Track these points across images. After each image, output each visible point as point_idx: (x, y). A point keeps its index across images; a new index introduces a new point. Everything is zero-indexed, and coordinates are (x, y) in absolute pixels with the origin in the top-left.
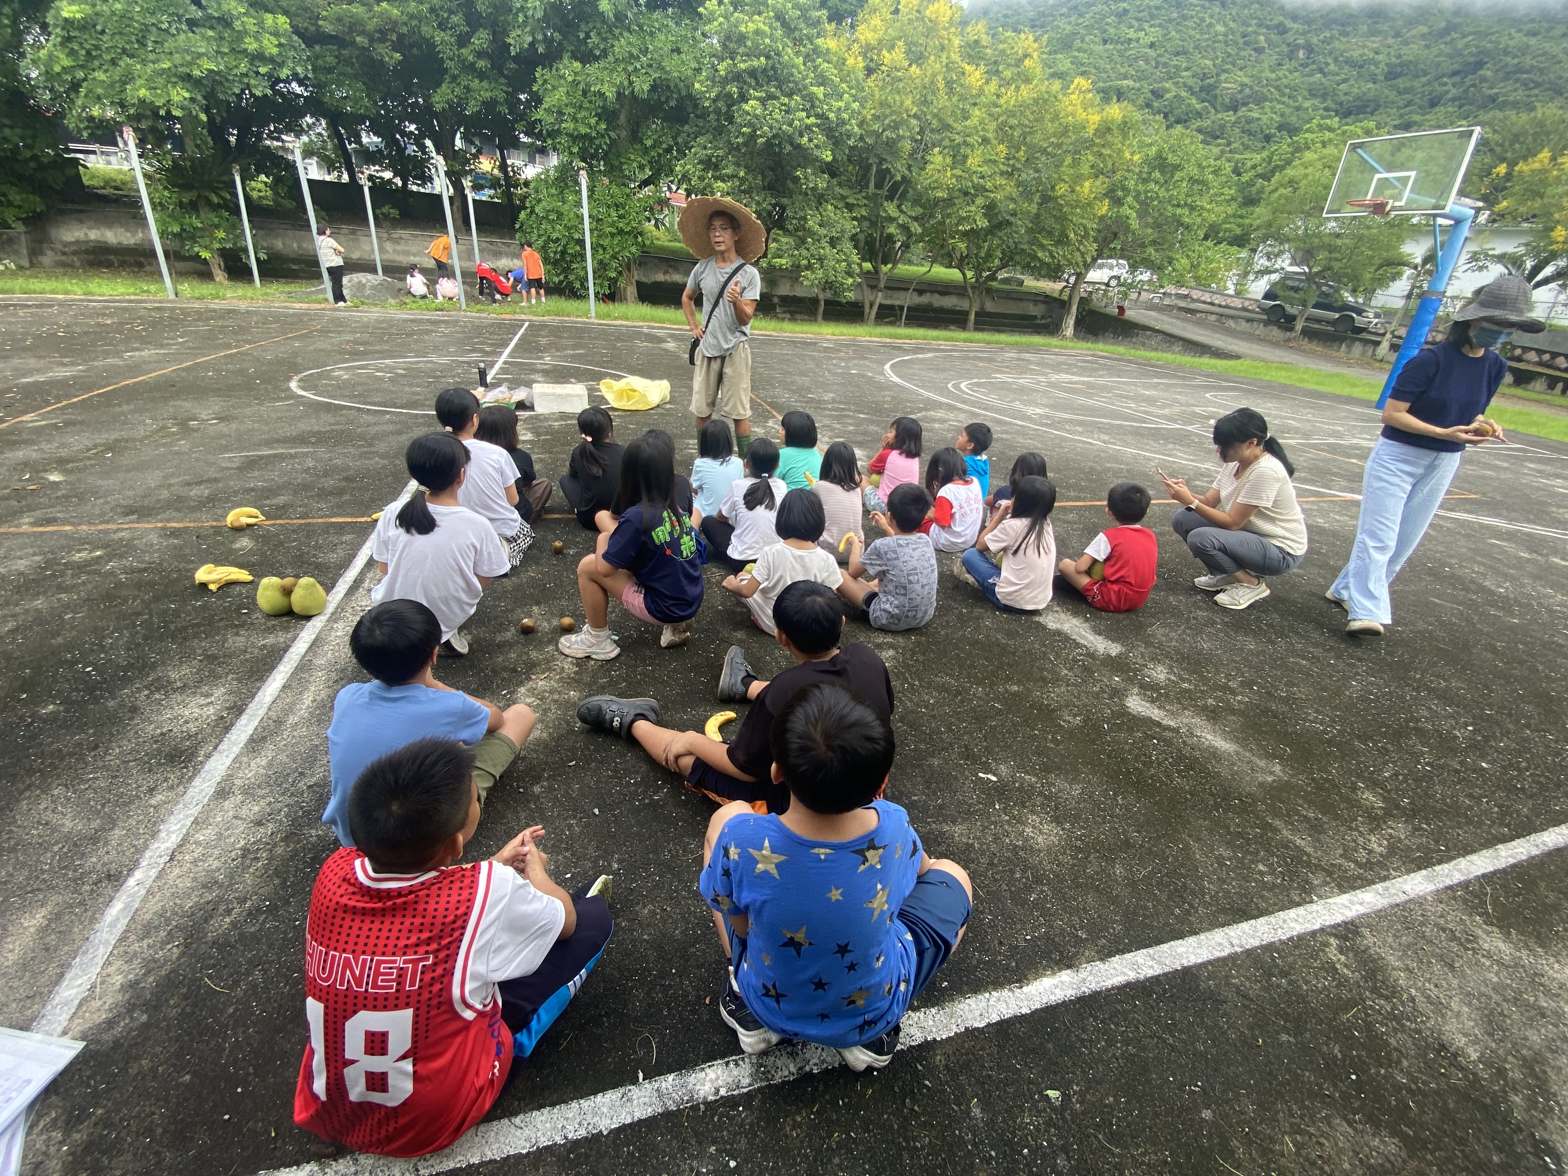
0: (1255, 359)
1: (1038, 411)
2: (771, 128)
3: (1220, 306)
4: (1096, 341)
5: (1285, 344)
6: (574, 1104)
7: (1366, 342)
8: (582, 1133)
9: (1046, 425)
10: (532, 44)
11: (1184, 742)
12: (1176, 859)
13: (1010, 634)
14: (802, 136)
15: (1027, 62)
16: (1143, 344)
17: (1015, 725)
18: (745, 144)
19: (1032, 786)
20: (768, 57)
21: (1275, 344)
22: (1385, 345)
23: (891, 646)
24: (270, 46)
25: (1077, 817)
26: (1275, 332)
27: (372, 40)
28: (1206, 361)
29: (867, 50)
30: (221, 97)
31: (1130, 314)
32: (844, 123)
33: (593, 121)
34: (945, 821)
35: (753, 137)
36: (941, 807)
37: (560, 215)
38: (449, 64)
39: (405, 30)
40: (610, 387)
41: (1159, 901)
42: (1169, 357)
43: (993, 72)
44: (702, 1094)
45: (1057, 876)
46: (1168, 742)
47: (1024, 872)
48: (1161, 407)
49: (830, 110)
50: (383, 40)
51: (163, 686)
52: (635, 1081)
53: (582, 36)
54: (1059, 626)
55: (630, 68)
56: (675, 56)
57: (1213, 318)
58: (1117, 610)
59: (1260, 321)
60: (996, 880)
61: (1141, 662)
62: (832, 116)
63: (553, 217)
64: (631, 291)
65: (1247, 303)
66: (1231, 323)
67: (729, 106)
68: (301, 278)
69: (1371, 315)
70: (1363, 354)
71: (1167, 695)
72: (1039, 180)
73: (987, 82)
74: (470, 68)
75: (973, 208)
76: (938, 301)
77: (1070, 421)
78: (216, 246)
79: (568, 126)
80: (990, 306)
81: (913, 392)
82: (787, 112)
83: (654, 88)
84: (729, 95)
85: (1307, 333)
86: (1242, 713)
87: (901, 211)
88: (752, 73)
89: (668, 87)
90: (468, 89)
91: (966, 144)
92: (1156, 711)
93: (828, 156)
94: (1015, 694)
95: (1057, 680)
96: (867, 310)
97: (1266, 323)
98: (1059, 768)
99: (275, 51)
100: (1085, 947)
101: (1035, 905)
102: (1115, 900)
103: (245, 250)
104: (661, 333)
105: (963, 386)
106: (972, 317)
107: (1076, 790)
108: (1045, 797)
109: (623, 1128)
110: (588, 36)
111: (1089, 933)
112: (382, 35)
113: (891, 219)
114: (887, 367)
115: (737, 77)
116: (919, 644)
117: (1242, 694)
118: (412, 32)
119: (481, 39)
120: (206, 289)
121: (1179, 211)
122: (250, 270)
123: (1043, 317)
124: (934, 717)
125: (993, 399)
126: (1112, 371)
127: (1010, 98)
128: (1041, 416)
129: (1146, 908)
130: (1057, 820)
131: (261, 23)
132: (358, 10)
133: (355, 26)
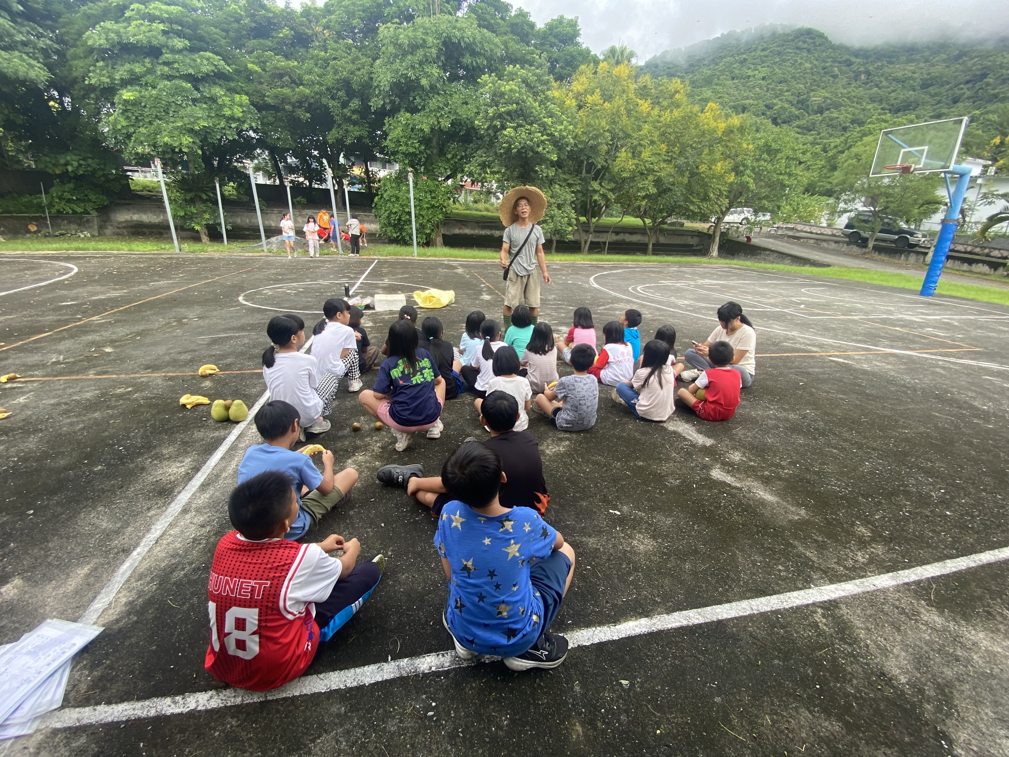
0: (841, 266)
1: (686, 302)
2: (520, 143)
3: (817, 234)
4: (733, 259)
5: (863, 257)
6: (352, 670)
7: (918, 253)
8: (355, 684)
9: (690, 311)
10: (383, 105)
11: (744, 496)
12: (725, 561)
13: (643, 433)
14: (538, 146)
15: (677, 96)
16: (765, 260)
17: (637, 484)
18: (504, 153)
19: (642, 518)
20: (517, 104)
21: (856, 257)
23: (568, 439)
24: (238, 112)
25: (667, 536)
26: (855, 249)
27: (294, 107)
28: (808, 269)
29: (578, 96)
30: (210, 141)
31: (755, 241)
32: (564, 137)
33: (417, 145)
34: (585, 536)
35: (509, 149)
36: (584, 528)
37: (397, 198)
38: (336, 118)
39: (312, 101)
40: (419, 296)
41: (710, 584)
42: (781, 267)
43: (656, 102)
44: (422, 669)
45: (648, 567)
46: (733, 496)
47: (628, 564)
48: (768, 298)
49: (556, 131)
50: (300, 107)
51: (160, 457)
52: (386, 661)
53: (411, 99)
54: (675, 429)
55: (438, 115)
56: (465, 106)
57: (812, 241)
58: (714, 420)
59: (844, 242)
60: (610, 568)
61: (725, 449)
62: (556, 134)
63: (393, 199)
64: (439, 240)
65: (835, 231)
66: (825, 244)
67: (495, 132)
68: (249, 239)
69: (920, 236)
70: (917, 261)
71: (738, 468)
72: (687, 164)
73: (652, 109)
74: (348, 120)
75: (647, 182)
76: (629, 238)
77: (706, 308)
78: (204, 222)
79: (403, 148)
80: (662, 240)
81: (605, 293)
82: (530, 134)
83: (452, 124)
84: (496, 126)
85: (877, 249)
86: (786, 480)
87: (601, 186)
88: (509, 113)
89: (460, 123)
90: (347, 131)
91: (640, 145)
92: (729, 478)
93: (554, 157)
94: (640, 467)
95: (668, 459)
96: (583, 245)
97: (848, 244)
98: (660, 509)
99: (240, 115)
100: (658, 606)
101: (632, 582)
102: (682, 582)
103: (220, 224)
104: (455, 264)
105: (638, 289)
106: (651, 247)
107: (669, 521)
108: (649, 524)
109: (377, 683)
110: (414, 99)
111: (662, 599)
112: (300, 104)
113: (595, 191)
114: (592, 279)
115: (500, 116)
116: (585, 438)
117: (789, 469)
118: (316, 101)
119: (355, 103)
120: (197, 247)
122: (222, 235)
123: (697, 245)
124: (587, 479)
125: (658, 296)
126: (739, 276)
127: (667, 117)
128: (687, 305)
129: (701, 587)
130: (654, 537)
131: (232, 100)
132: (286, 91)
133: (285, 100)
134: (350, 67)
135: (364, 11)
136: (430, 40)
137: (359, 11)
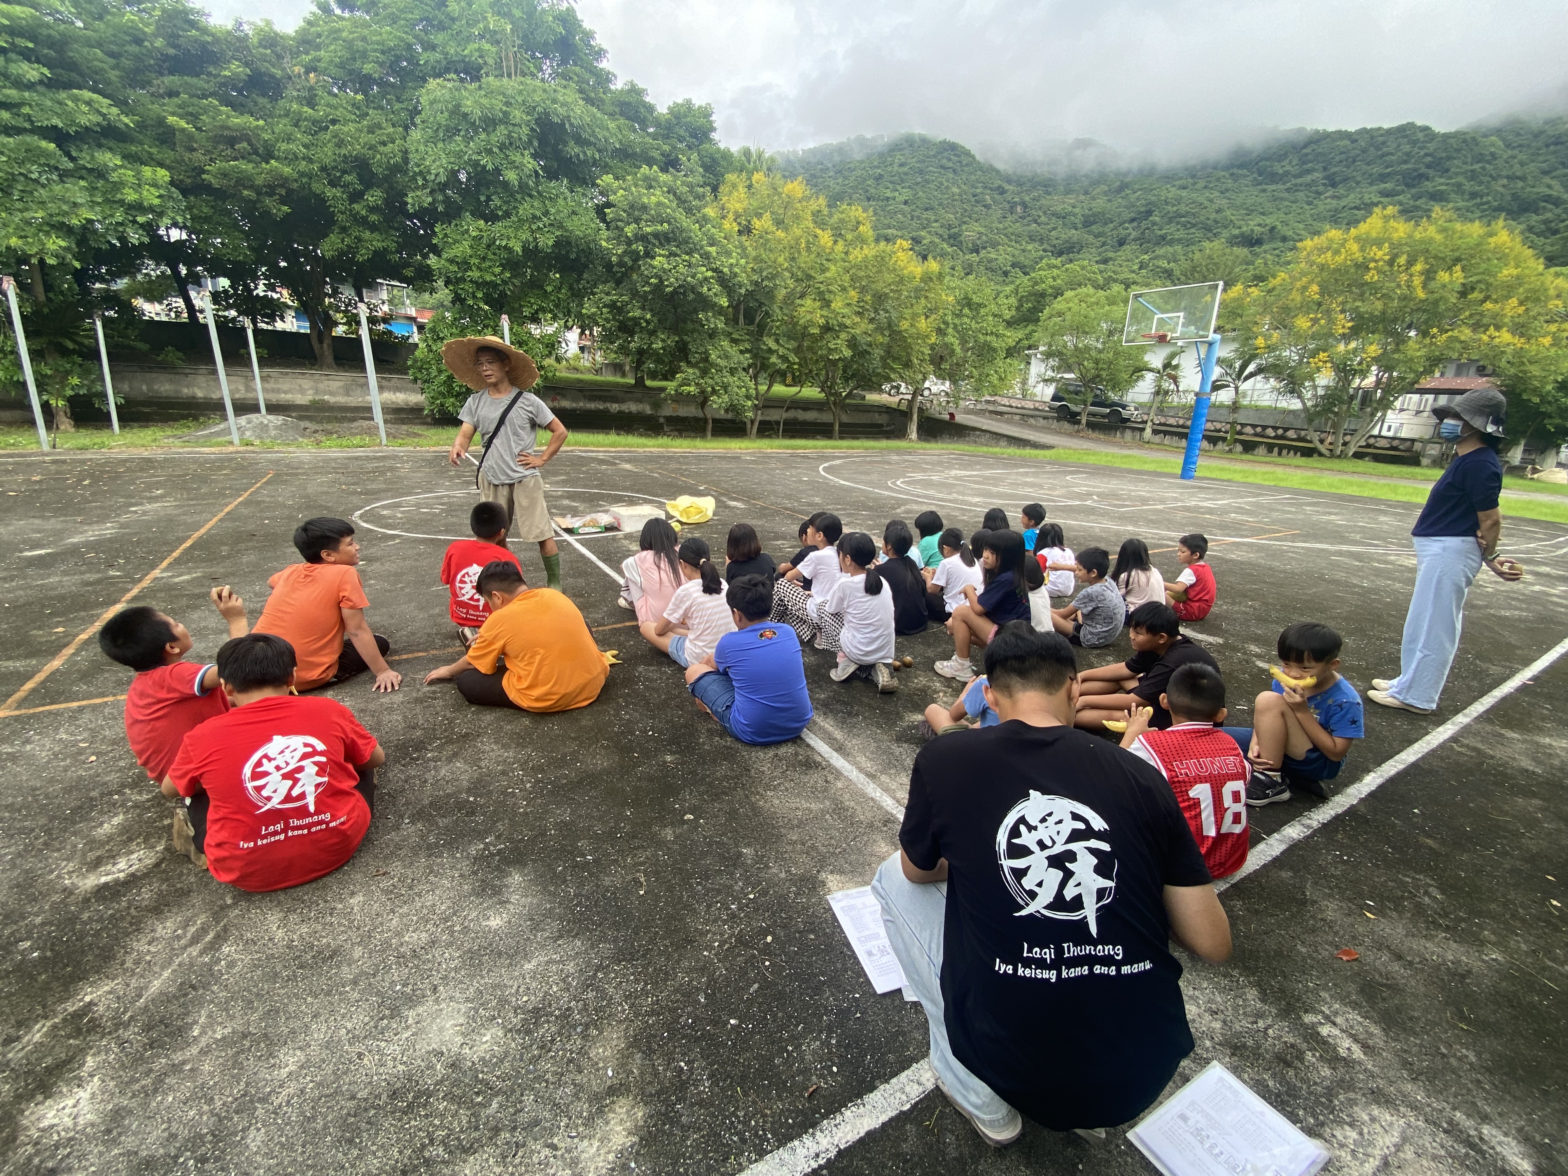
0: (1064, 448)
2: (676, 279)
3: (1018, 407)
5: (1076, 434)
7: (1134, 429)
10: (432, 204)
14: (703, 286)
15: (861, 228)
16: (977, 442)
18: (652, 292)
21: (1070, 435)
22: (1148, 431)
24: (151, 197)
26: (1066, 425)
27: (259, 193)
29: (738, 217)
30: (93, 244)
31: (960, 419)
33: (498, 270)
35: (659, 287)
38: (340, 217)
39: (295, 186)
43: (838, 235)
49: (723, 265)
50: (271, 194)
53: (483, 198)
55: (534, 227)
56: (575, 218)
57: (1017, 417)
59: (1053, 418)
62: (725, 270)
65: (1038, 405)
66: (1033, 421)
67: (636, 261)
70: (1134, 438)
72: (888, 318)
73: (835, 243)
74: (363, 222)
75: (839, 342)
76: (802, 415)
78: (69, 393)
79: (474, 274)
80: (845, 419)
83: (557, 244)
84: (635, 252)
85: (1091, 426)
88: (656, 235)
89: (570, 243)
90: (359, 239)
91: (829, 291)
93: (724, 302)
96: (749, 426)
97: (1059, 419)
99: (156, 202)
105: (900, 484)
106: (837, 428)
110: (489, 199)
112: (270, 189)
113: (770, 351)
114: (820, 471)
115: (643, 238)
118: (303, 187)
119: (374, 197)
121: (988, 338)
123: (890, 425)
127: (856, 255)
131: (138, 175)
132: (245, 166)
133: (244, 181)
134: (365, 138)
135: (383, 52)
136: (517, 115)
137: (375, 51)
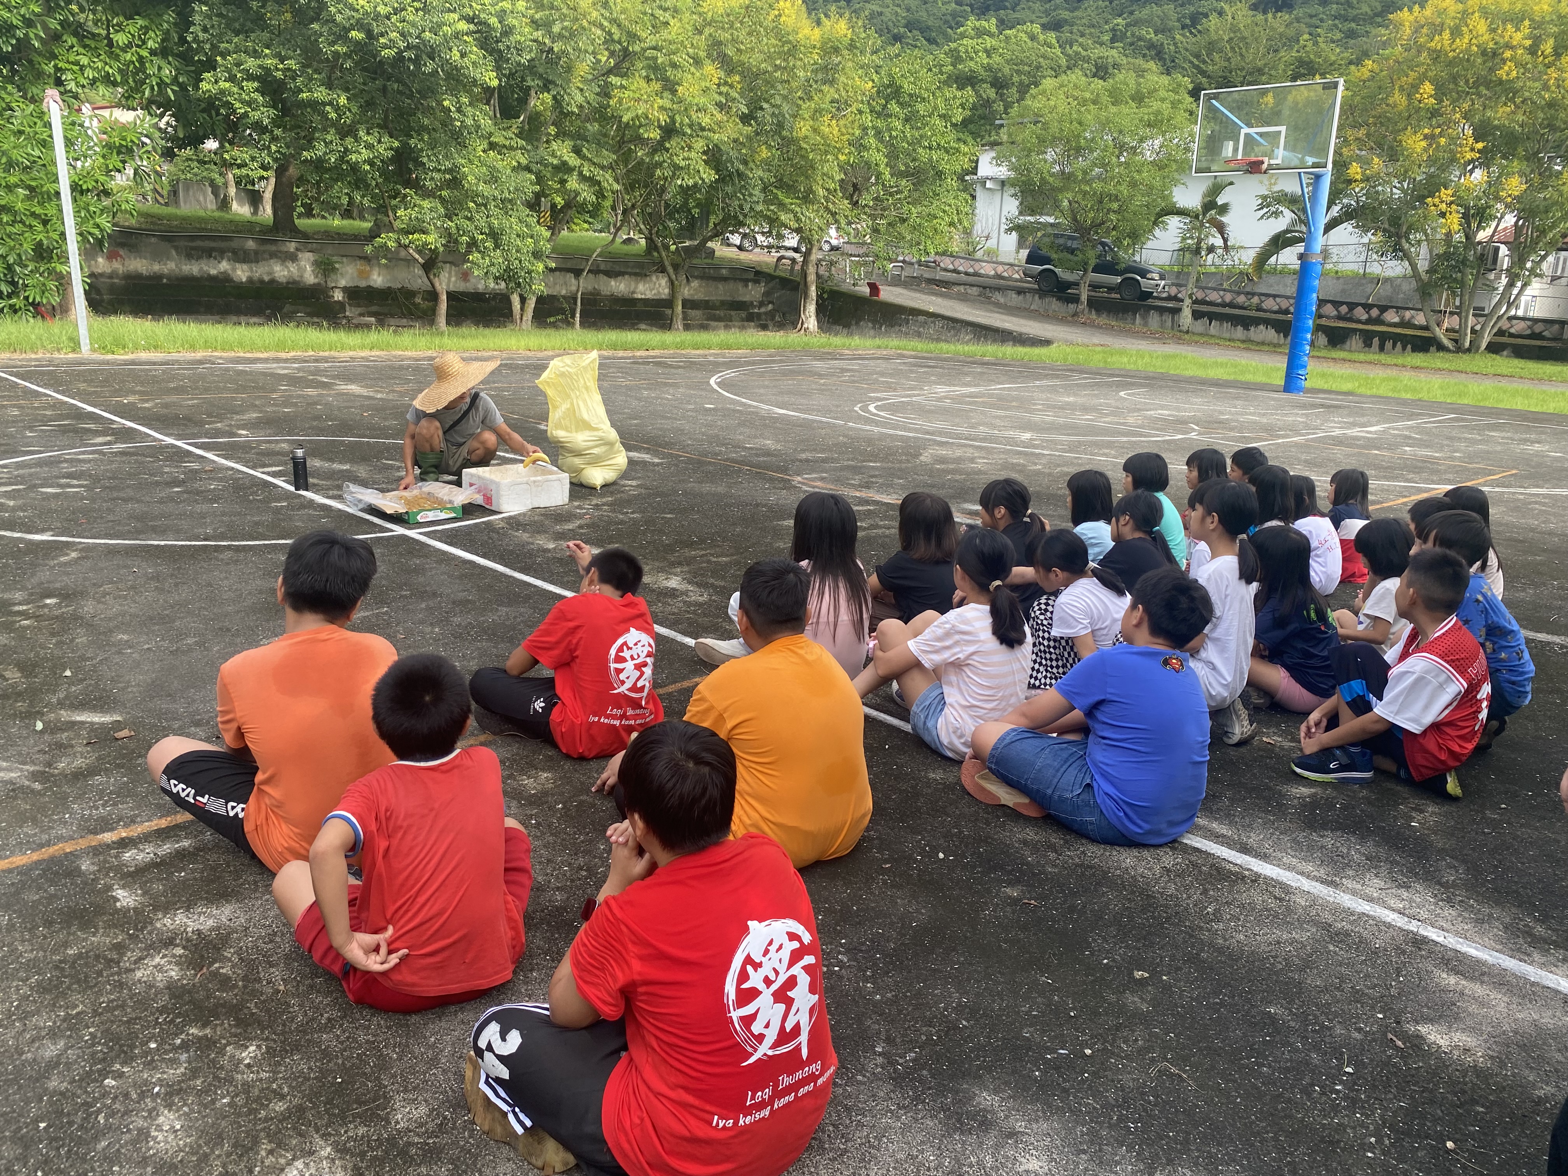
5: (1072, 320)
22: (1187, 312)
59: (1031, 292)
66: (999, 297)
69: (1156, 276)
70: (1162, 325)
97: (1041, 294)
105: (877, 412)
106: (679, 310)
